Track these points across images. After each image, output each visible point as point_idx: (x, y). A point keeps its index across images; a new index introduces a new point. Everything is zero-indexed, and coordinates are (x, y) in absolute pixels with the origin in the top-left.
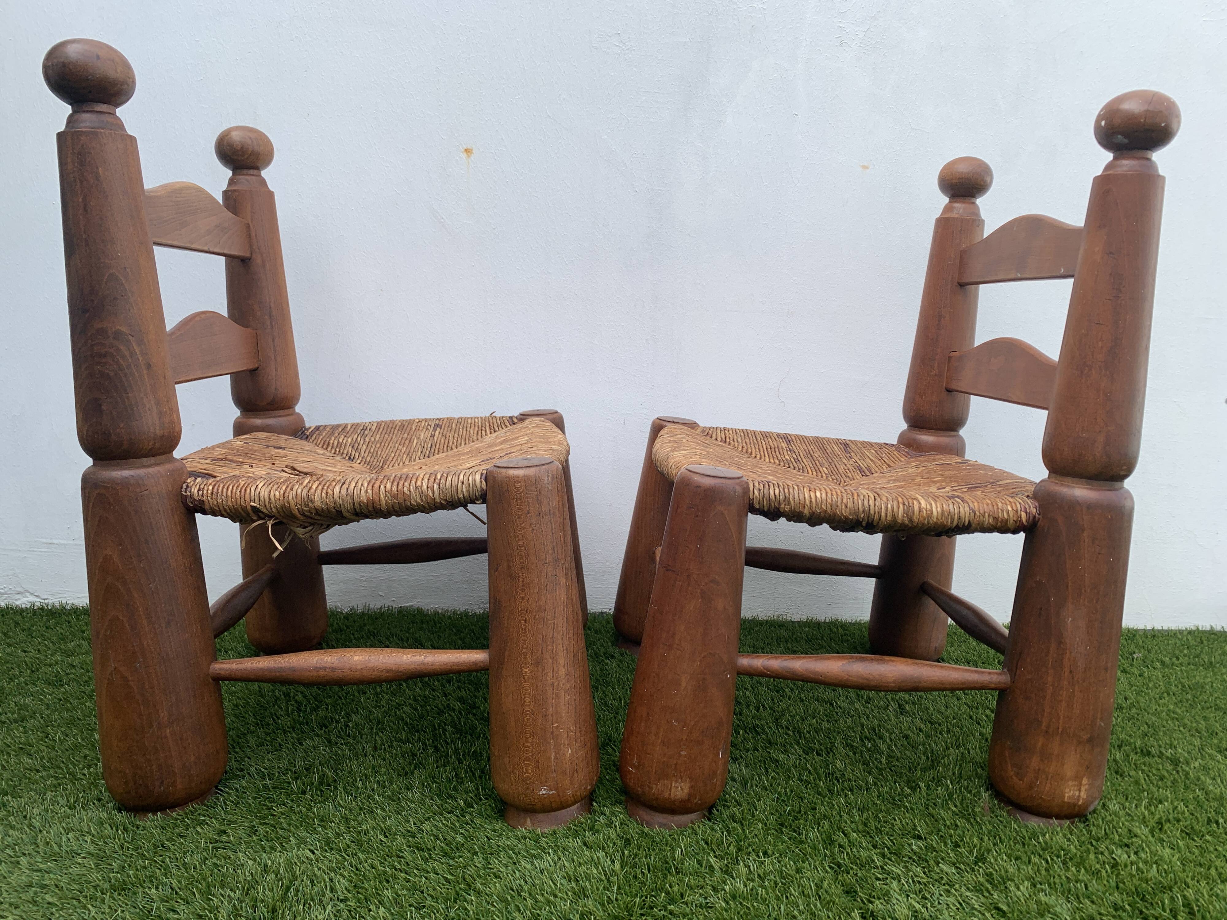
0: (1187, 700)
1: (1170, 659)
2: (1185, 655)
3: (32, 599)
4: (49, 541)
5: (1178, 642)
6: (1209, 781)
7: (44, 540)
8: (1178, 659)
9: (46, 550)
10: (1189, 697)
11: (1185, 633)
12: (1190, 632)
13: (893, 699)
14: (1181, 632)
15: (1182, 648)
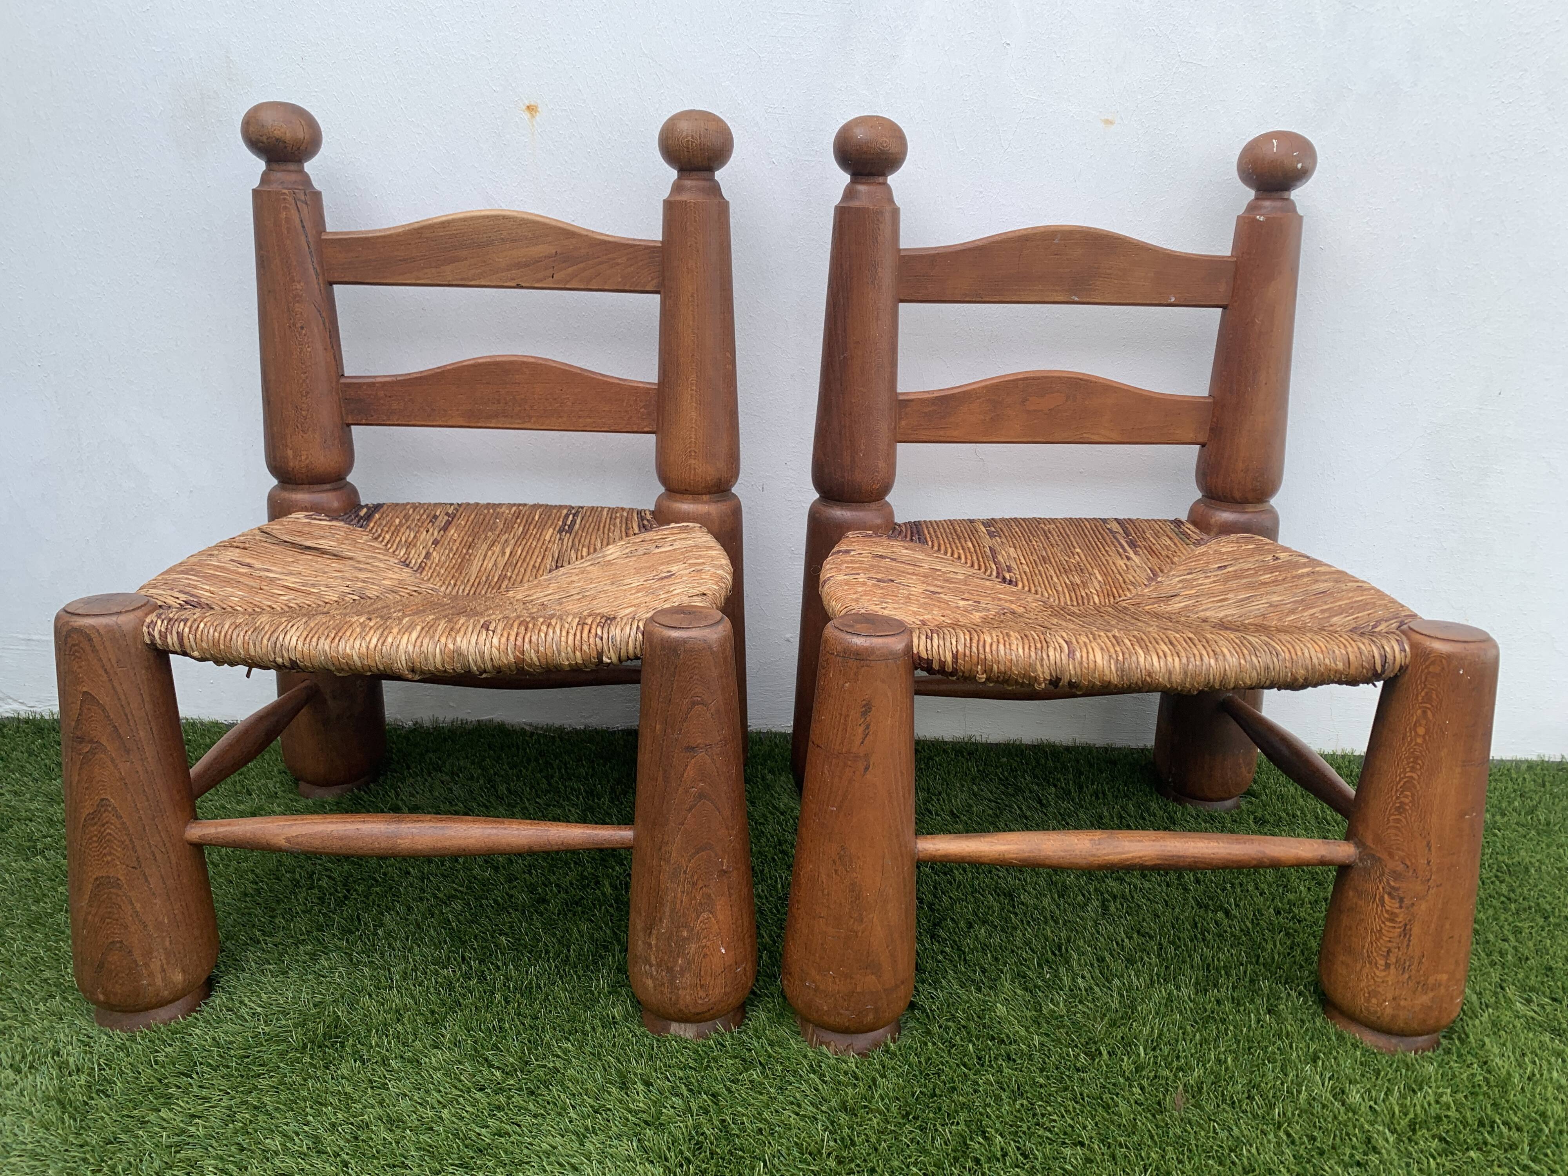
0: (1500, 895)
1: (1493, 816)
2: (1515, 810)
3: (16, 706)
4: (26, 636)
5: (1510, 784)
6: (1496, 1050)
7: (21, 636)
8: (1503, 815)
9: (24, 648)
10: (1504, 889)
11: (1524, 767)
12: (1531, 766)
13: (1096, 890)
14: (1517, 763)
15: (1513, 795)
